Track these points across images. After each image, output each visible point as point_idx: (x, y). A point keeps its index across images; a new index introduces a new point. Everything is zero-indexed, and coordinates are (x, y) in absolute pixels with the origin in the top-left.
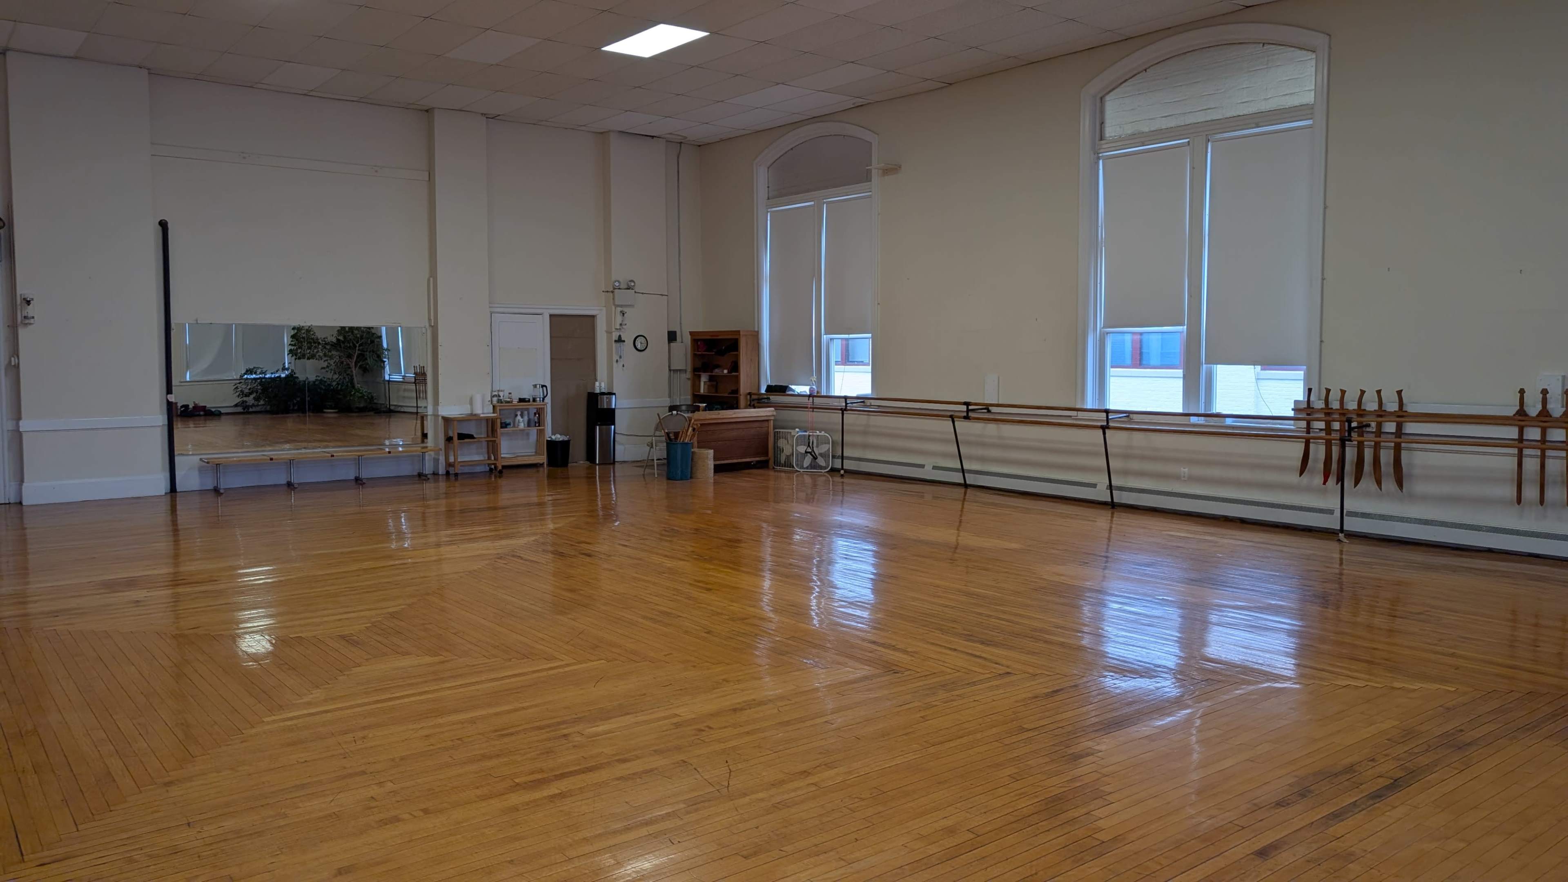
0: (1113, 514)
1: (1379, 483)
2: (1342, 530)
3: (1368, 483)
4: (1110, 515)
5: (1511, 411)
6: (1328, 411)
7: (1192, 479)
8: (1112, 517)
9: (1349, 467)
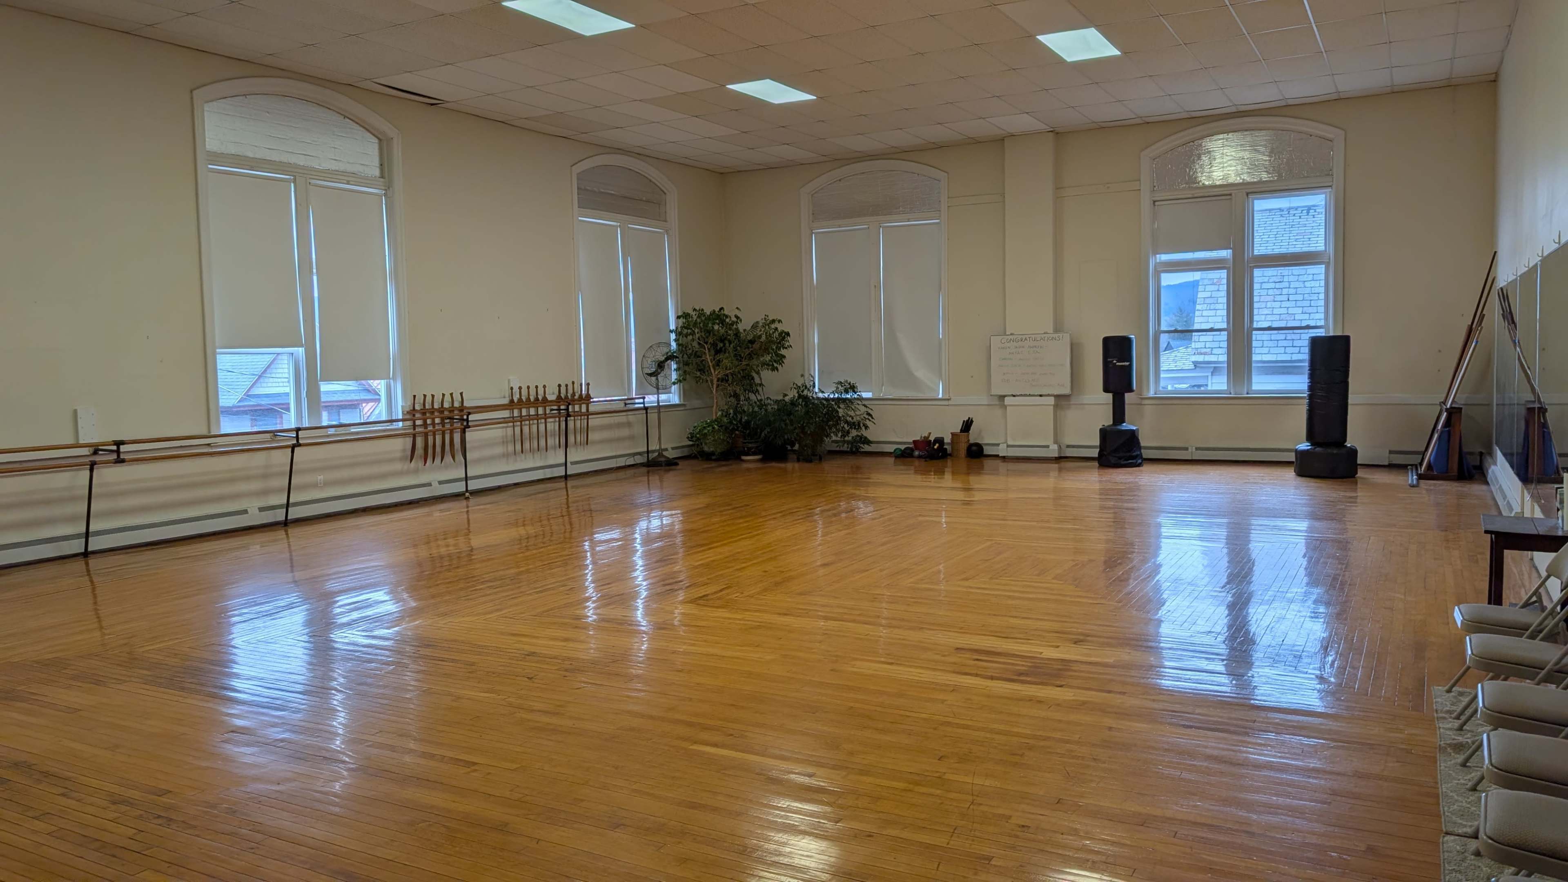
0: (286, 531)
1: (453, 457)
2: (467, 490)
3: (448, 458)
4: (284, 533)
5: (506, 401)
6: (424, 412)
7: (327, 484)
8: (287, 534)
9: (438, 449)
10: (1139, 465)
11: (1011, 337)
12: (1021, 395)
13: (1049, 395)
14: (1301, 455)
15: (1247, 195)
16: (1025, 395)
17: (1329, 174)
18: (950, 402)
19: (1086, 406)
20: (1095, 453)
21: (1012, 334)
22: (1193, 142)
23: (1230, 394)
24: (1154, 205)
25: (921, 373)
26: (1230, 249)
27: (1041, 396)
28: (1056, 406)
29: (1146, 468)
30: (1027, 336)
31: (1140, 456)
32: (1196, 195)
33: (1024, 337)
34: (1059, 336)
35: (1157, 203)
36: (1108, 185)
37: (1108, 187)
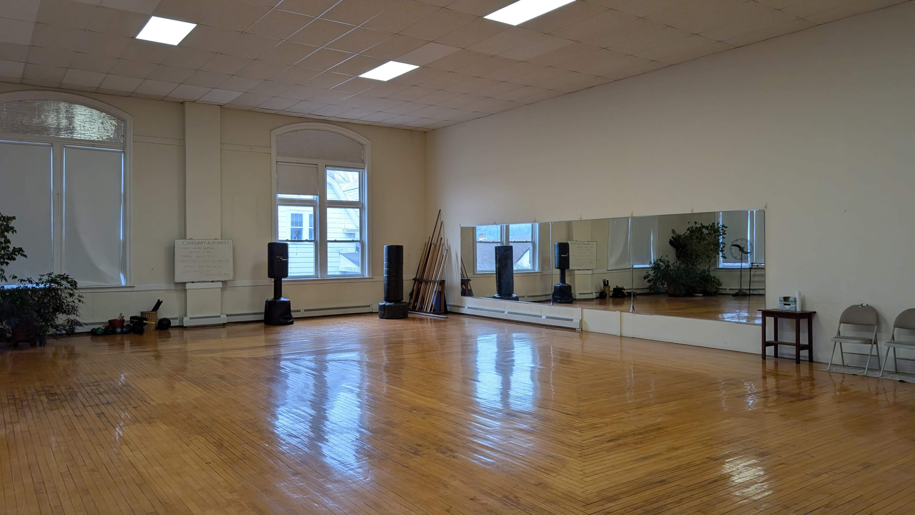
10: (292, 323)
11: (191, 241)
12: (199, 282)
13: (218, 281)
14: (383, 308)
15: (326, 167)
16: (202, 282)
17: (363, 162)
18: (134, 289)
19: (238, 288)
20: (262, 317)
21: (191, 239)
22: (297, 131)
23: (318, 277)
24: (277, 164)
25: (104, 267)
26: (318, 195)
27: (213, 282)
28: (223, 289)
29: (296, 323)
30: (203, 241)
31: (291, 317)
32: (299, 162)
33: (200, 241)
34: (225, 242)
35: (278, 163)
36: (251, 147)
37: (251, 149)
